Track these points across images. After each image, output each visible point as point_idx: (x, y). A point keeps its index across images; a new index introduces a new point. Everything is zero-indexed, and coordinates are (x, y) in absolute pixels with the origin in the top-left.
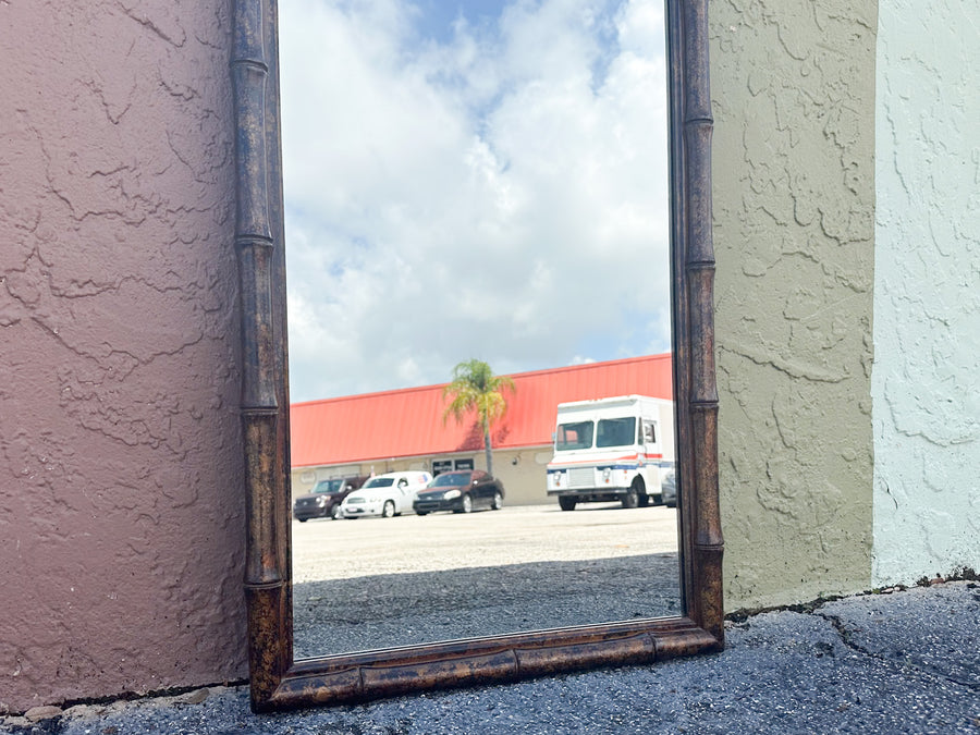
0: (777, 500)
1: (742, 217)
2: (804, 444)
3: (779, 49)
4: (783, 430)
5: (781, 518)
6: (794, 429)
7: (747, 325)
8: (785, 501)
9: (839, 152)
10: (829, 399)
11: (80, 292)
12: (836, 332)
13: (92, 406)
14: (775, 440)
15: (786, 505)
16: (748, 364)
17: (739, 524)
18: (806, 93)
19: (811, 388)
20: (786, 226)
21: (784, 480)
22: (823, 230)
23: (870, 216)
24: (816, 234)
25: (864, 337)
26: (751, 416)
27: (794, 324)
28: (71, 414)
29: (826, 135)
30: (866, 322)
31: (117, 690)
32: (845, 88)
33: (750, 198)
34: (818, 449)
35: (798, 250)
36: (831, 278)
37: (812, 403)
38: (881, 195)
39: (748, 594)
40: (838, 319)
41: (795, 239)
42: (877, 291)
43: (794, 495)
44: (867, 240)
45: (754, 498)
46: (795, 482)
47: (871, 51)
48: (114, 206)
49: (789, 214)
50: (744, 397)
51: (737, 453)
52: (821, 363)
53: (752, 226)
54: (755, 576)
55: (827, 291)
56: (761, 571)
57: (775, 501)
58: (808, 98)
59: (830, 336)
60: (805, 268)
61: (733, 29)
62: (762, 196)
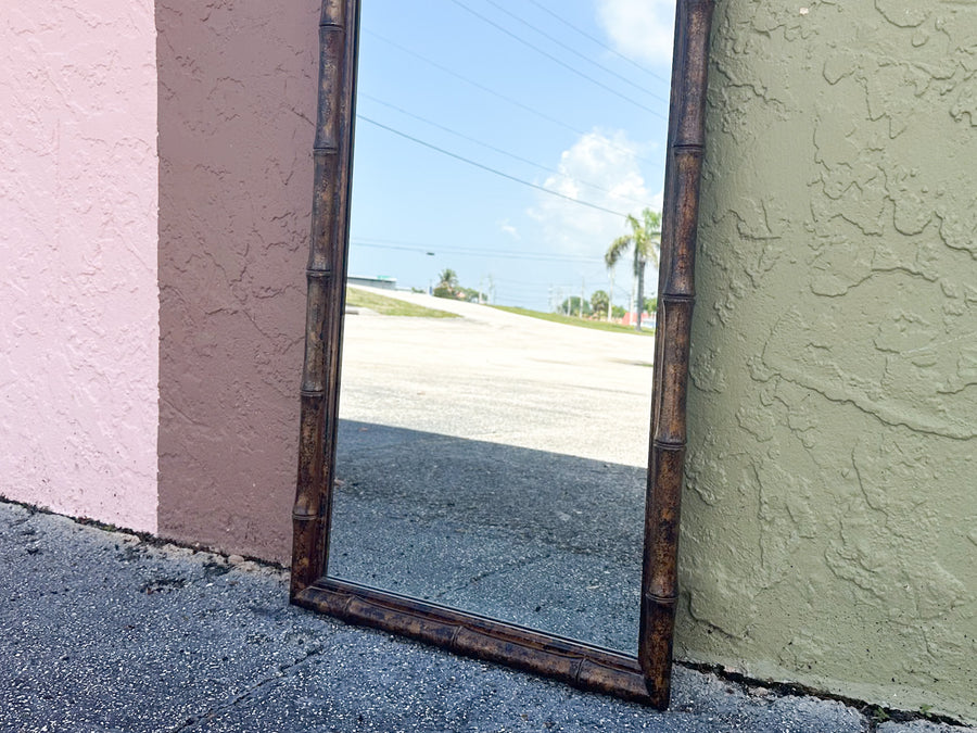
0: (853, 570)
1: (810, 227)
2: (900, 510)
3: (875, 21)
4: (866, 487)
5: (860, 594)
6: (884, 489)
7: (815, 353)
8: (863, 573)
10: (948, 459)
11: (265, 294)
12: (964, 373)
13: (267, 369)
14: (855, 495)
15: (865, 578)
16: (815, 398)
17: (798, 584)
18: (919, 68)
19: (918, 441)
20: (880, 236)
21: (865, 549)
22: (944, 240)
24: (930, 246)
26: (820, 461)
27: (891, 357)
28: (259, 372)
29: (953, 116)
31: (272, 559)
33: (821, 205)
34: (925, 520)
35: (899, 264)
36: (958, 302)
37: (918, 460)
39: (806, 668)
40: (967, 356)
41: (893, 252)
43: (878, 570)
45: (819, 560)
46: (882, 555)
48: (283, 239)
49: (884, 221)
50: (810, 438)
51: (796, 502)
52: (935, 411)
53: (825, 237)
54: (819, 652)
55: (949, 319)
56: (827, 648)
57: (850, 570)
58: (921, 74)
59: (953, 377)
60: (911, 288)
61: (804, 11)
62: (839, 201)
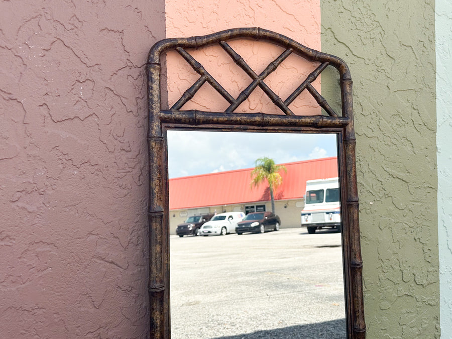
1: (379, 284)
3: (392, 208)
7: (383, 332)
9: (421, 246)
12: (423, 326)
18: (406, 224)
20: (399, 284)
22: (416, 282)
23: (437, 271)
24: (412, 285)
25: (436, 326)
27: (404, 327)
29: (415, 239)
30: (437, 318)
32: (423, 217)
33: (381, 276)
35: (405, 293)
36: (420, 303)
38: (441, 260)
40: (423, 320)
41: (403, 289)
42: (441, 304)
44: (436, 282)
47: (435, 198)
49: (400, 279)
53: (384, 287)
55: (418, 309)
58: (406, 225)
59: (420, 329)
60: (408, 301)
61: (371, 203)
62: (387, 273)
